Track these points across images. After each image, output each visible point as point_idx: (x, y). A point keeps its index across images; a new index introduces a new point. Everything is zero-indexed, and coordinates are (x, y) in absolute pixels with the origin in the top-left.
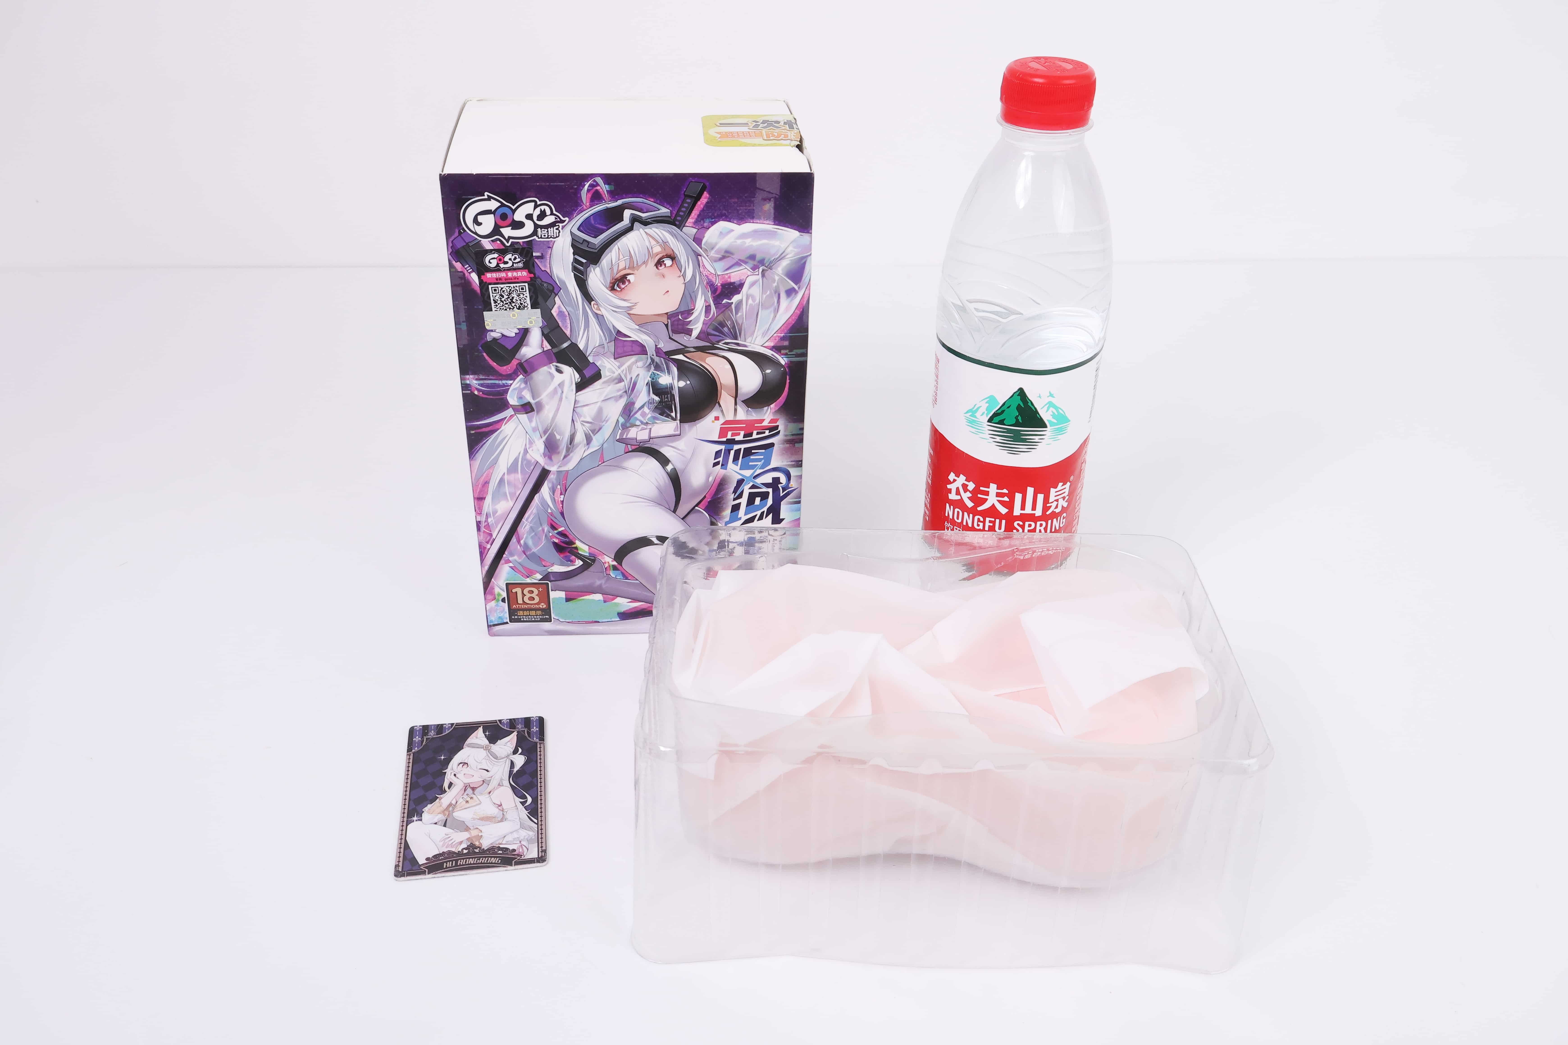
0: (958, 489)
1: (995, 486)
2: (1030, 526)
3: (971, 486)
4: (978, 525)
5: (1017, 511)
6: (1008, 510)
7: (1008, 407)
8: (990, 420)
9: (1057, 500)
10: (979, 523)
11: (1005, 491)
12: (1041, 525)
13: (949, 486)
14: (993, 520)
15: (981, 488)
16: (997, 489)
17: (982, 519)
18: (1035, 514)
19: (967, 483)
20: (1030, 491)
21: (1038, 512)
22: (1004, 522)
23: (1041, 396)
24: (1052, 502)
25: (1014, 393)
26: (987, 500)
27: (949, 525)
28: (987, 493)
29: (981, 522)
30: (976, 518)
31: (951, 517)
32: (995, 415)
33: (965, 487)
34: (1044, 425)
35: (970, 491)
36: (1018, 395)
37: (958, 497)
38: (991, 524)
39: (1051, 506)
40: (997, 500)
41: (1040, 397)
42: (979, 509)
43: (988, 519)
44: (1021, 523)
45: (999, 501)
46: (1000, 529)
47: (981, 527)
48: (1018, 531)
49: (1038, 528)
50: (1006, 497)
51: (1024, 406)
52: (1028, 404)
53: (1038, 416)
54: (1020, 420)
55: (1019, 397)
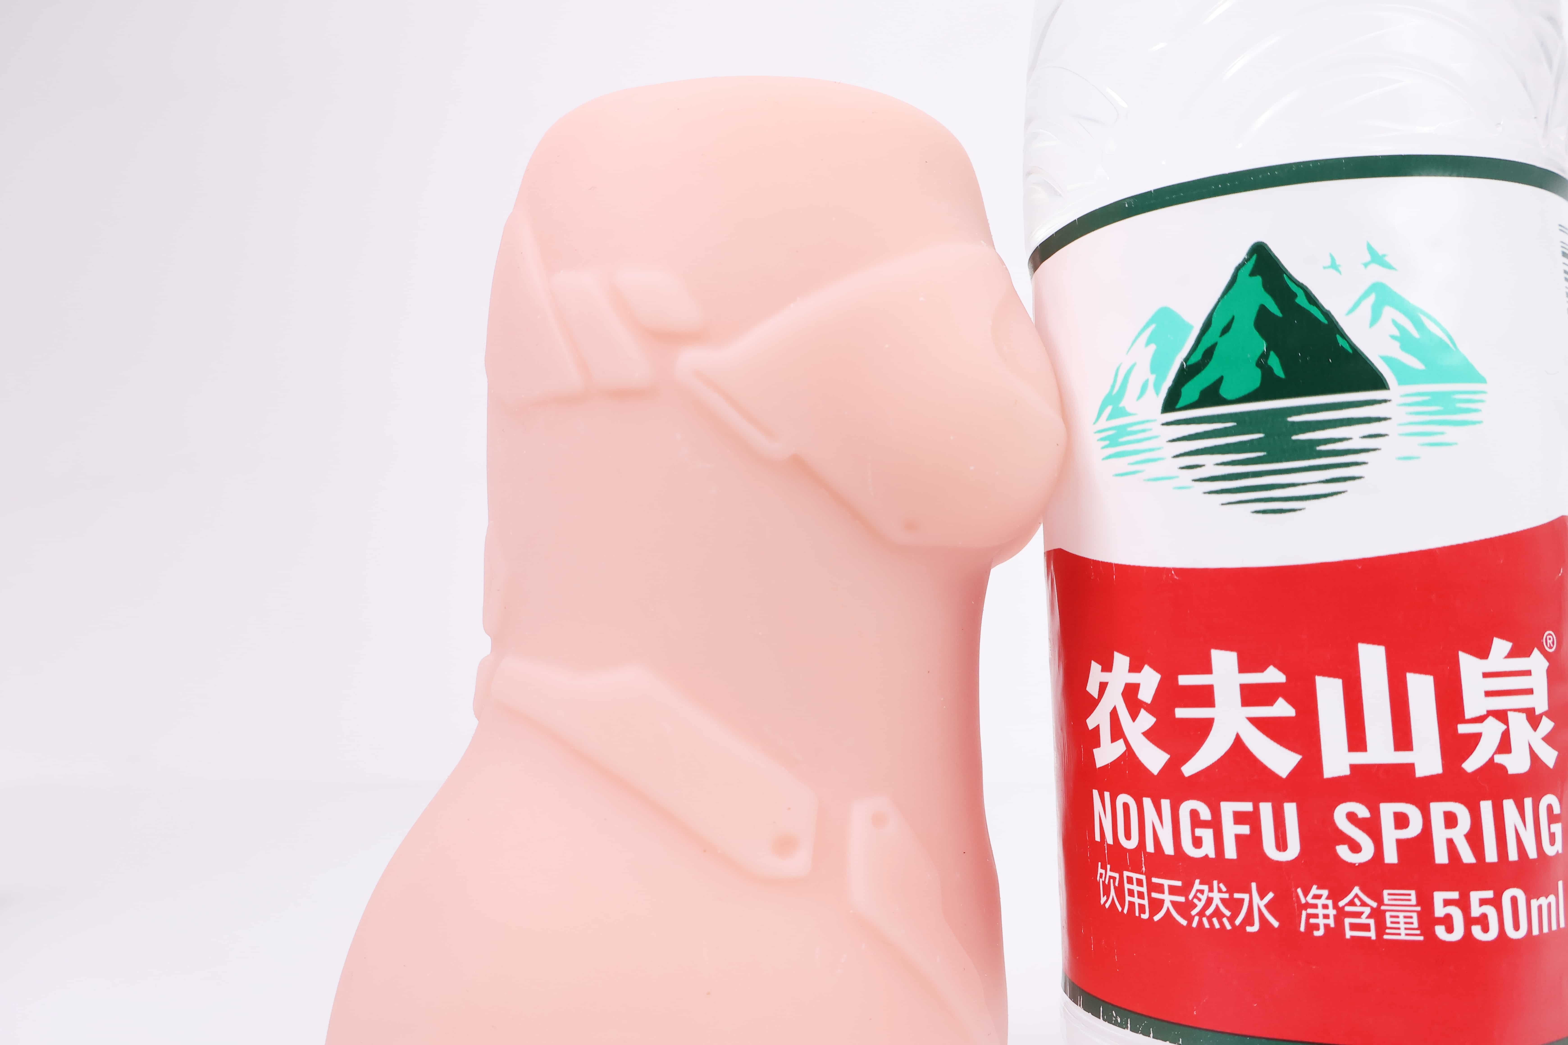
0: (1113, 717)
2: (1401, 821)
3: (1148, 683)
4: (1197, 842)
5: (1336, 760)
6: (1298, 757)
7: (1226, 330)
8: (1170, 405)
9: (1498, 714)
10: (1199, 832)
11: (1273, 675)
12: (1451, 820)
13: (1091, 723)
14: (1247, 807)
15: (1185, 680)
16: (1242, 670)
17: (1205, 814)
18: (1412, 766)
19: (1134, 678)
21: (1426, 761)
22: (1290, 810)
24: (1481, 719)
25: (1238, 269)
26: (1208, 723)
27: (1109, 873)
28: (1205, 696)
29: (1205, 824)
30: (1185, 810)
31: (1110, 838)
32: (1186, 374)
33: (1133, 698)
34: (1373, 381)
35: (1149, 707)
36: (1252, 275)
37: (1121, 747)
38: (1245, 830)
39: (1478, 735)
40: (1249, 719)
42: (1190, 769)
43: (1228, 809)
44: (1362, 812)
45: (1259, 723)
46: (1281, 844)
47: (1208, 849)
48: (1355, 848)
49: (1440, 835)
50: (1281, 703)
51: (1282, 312)
52: (1298, 301)
53: (1341, 342)
54: (1279, 371)
55: (1258, 279)
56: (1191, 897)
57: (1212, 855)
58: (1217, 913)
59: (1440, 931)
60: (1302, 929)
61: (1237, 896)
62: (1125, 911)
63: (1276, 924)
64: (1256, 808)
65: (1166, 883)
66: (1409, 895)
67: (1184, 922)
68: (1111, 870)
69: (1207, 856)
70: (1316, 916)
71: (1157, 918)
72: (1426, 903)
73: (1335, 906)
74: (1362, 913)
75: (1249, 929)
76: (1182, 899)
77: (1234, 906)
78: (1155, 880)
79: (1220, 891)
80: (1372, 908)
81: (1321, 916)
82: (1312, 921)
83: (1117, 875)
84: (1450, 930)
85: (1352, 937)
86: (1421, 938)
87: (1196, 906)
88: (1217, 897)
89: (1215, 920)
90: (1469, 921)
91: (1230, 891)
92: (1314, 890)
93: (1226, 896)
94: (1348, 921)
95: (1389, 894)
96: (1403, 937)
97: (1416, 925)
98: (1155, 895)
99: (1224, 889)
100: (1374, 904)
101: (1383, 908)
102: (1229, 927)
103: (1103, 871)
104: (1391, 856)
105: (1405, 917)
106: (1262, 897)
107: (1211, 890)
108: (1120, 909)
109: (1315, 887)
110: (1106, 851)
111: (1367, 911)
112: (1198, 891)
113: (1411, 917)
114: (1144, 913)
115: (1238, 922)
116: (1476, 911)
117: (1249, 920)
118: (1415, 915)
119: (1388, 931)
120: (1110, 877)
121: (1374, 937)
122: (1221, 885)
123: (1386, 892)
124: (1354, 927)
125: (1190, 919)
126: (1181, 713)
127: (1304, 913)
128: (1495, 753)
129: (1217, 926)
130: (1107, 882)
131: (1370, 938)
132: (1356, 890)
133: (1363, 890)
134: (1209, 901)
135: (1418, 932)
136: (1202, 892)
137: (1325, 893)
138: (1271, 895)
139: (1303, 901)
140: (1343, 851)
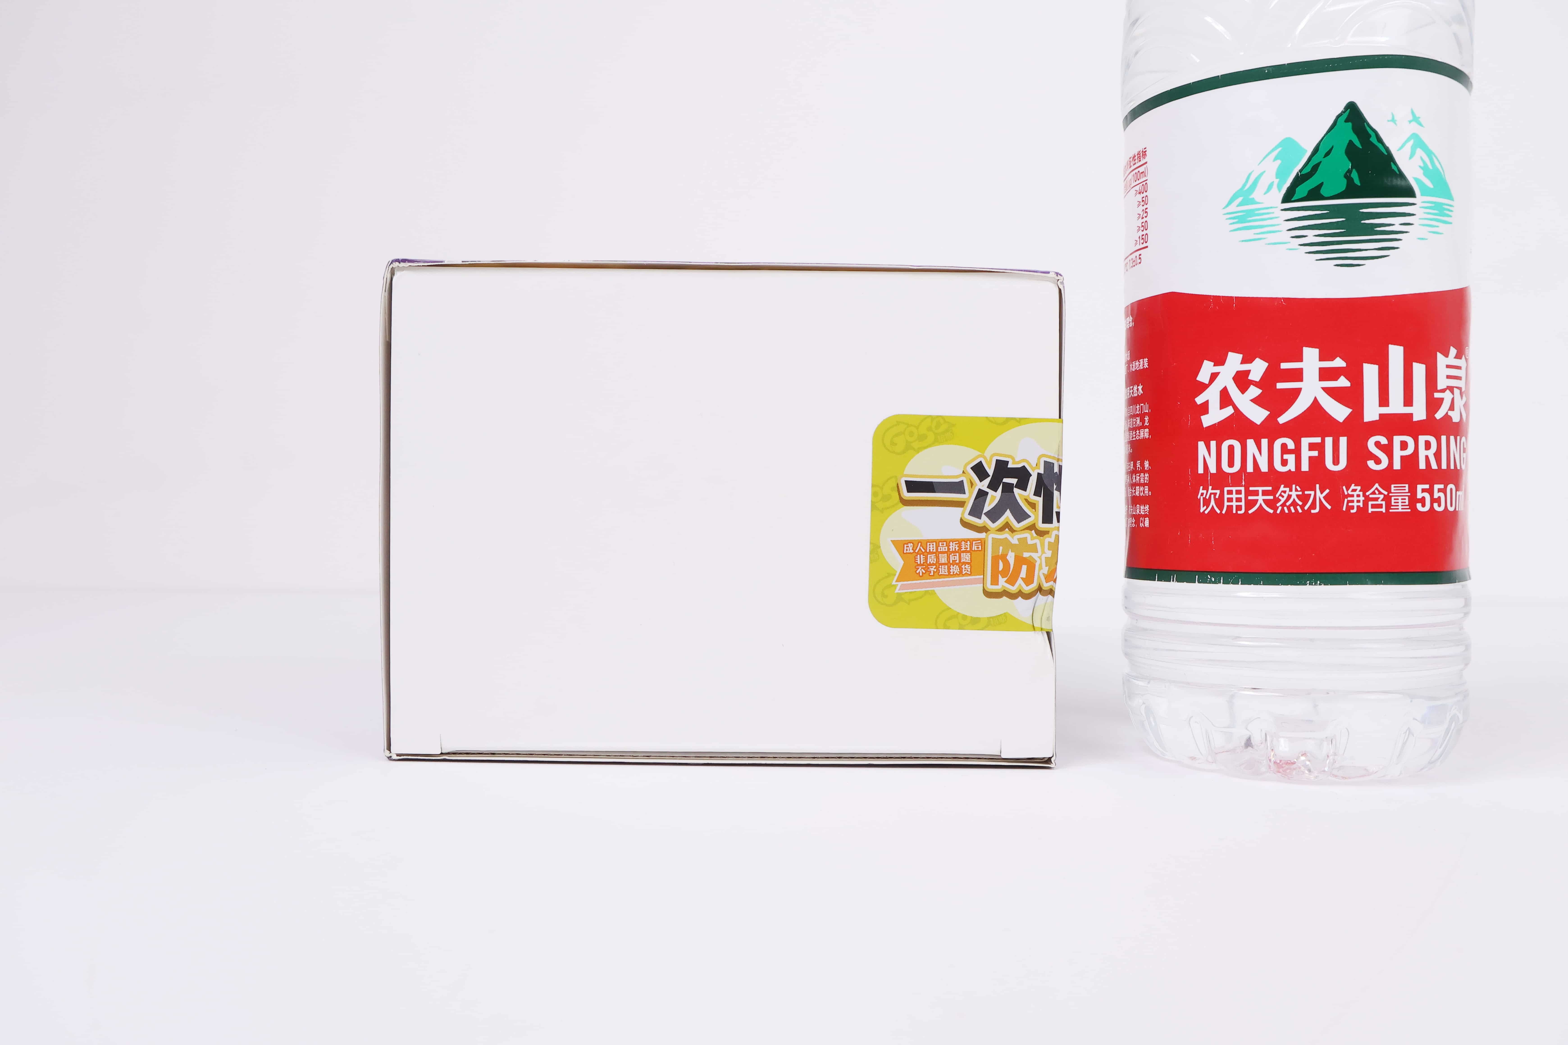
0: (1225, 393)
1: (1316, 351)
2: (1404, 446)
3: (1258, 368)
4: (1284, 463)
5: (1372, 412)
6: (1350, 410)
7: (1327, 154)
8: (1288, 197)
9: (1451, 389)
10: (1286, 457)
11: (1339, 363)
12: (1428, 445)
13: (1199, 400)
14: (1318, 440)
15: (1284, 366)
16: (1321, 360)
17: (1291, 445)
18: (1412, 415)
19: (1245, 367)
20: (1396, 354)
21: (1419, 412)
22: (1343, 441)
23: (1395, 118)
24: (1443, 391)
25: (1338, 118)
26: (1298, 391)
27: (1210, 491)
28: (1297, 375)
29: (1290, 452)
30: (1278, 444)
31: (1213, 469)
32: (1299, 180)
33: (1242, 380)
34: (1409, 192)
35: (1257, 384)
36: (1347, 121)
37: (1229, 411)
38: (1315, 453)
39: (1442, 400)
40: (1323, 388)
41: (1393, 120)
42: (1282, 420)
43: (1305, 442)
44: (1384, 441)
45: (1328, 391)
46: (1336, 461)
47: (1291, 466)
48: (1378, 461)
49: (1422, 453)
50: (1342, 379)
51: (1362, 146)
52: (1371, 139)
53: (1393, 167)
54: (1357, 181)
55: (1350, 124)
56: (1277, 496)
57: (1293, 469)
58: (1294, 504)
59: (1419, 506)
60: (1344, 509)
61: (1306, 492)
62: (1224, 512)
63: (1329, 507)
64: (1323, 441)
65: (1260, 489)
66: (1405, 487)
67: (1271, 511)
68: (1212, 489)
69: (1290, 470)
70: (1353, 501)
71: (1250, 512)
72: (1413, 490)
73: (1364, 495)
74: (1379, 498)
75: (1313, 511)
76: (1271, 497)
77: (1304, 498)
78: (1251, 489)
79: (1296, 490)
80: (1384, 495)
81: (1355, 501)
82: (1350, 504)
83: (1218, 492)
84: (1423, 506)
85: (1372, 512)
86: (1409, 510)
87: (1280, 500)
88: (1294, 494)
89: (1292, 508)
90: (1433, 500)
91: (1303, 490)
92: (1353, 487)
93: (1300, 493)
94: (1370, 503)
95: (1395, 487)
96: (1400, 510)
97: (1407, 504)
98: (1250, 498)
99: (1299, 489)
100: (1386, 493)
101: (1390, 494)
102: (1300, 511)
103: (1205, 492)
104: (1397, 466)
105: (1402, 499)
106: (1322, 493)
107: (1291, 490)
108: (1218, 511)
109: (1353, 485)
110: (1209, 478)
111: (1382, 497)
112: (1283, 491)
113: (1405, 499)
114: (1241, 510)
115: (1306, 508)
116: (1436, 495)
117: (1313, 506)
118: (1407, 498)
119: (1392, 507)
120: (1211, 494)
121: (1384, 511)
122: (1298, 487)
123: (1393, 486)
124: (1373, 506)
125: (1276, 509)
126: (1280, 386)
127: (1346, 500)
128: (1449, 410)
129: (1293, 511)
130: (1207, 497)
131: (1382, 512)
132: (1377, 485)
133: (1379, 485)
134: (1289, 497)
135: (1408, 507)
136: (1285, 492)
137: (1359, 488)
138: (1327, 491)
139: (1346, 493)
140: (1371, 464)
